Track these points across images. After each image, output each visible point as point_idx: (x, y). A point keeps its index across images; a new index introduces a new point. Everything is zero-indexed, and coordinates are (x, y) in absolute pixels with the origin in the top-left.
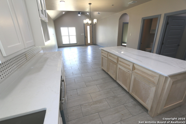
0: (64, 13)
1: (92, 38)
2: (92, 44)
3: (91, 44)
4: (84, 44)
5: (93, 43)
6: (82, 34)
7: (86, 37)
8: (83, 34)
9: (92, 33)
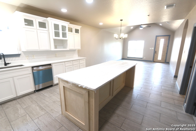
0: (132, 28)
1: (166, 54)
2: (164, 61)
3: (162, 62)
4: (152, 60)
5: (166, 60)
6: (150, 49)
7: (156, 52)
8: (153, 48)
9: (166, 47)
